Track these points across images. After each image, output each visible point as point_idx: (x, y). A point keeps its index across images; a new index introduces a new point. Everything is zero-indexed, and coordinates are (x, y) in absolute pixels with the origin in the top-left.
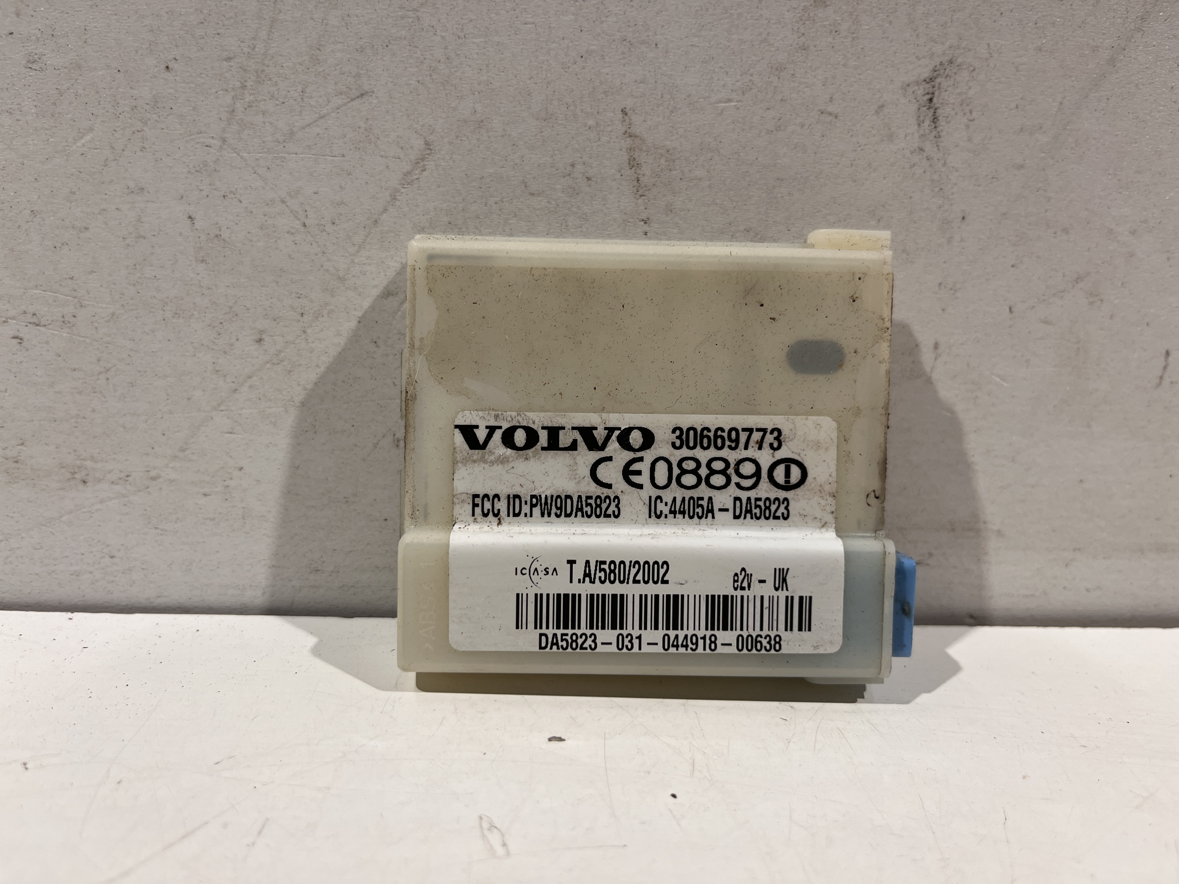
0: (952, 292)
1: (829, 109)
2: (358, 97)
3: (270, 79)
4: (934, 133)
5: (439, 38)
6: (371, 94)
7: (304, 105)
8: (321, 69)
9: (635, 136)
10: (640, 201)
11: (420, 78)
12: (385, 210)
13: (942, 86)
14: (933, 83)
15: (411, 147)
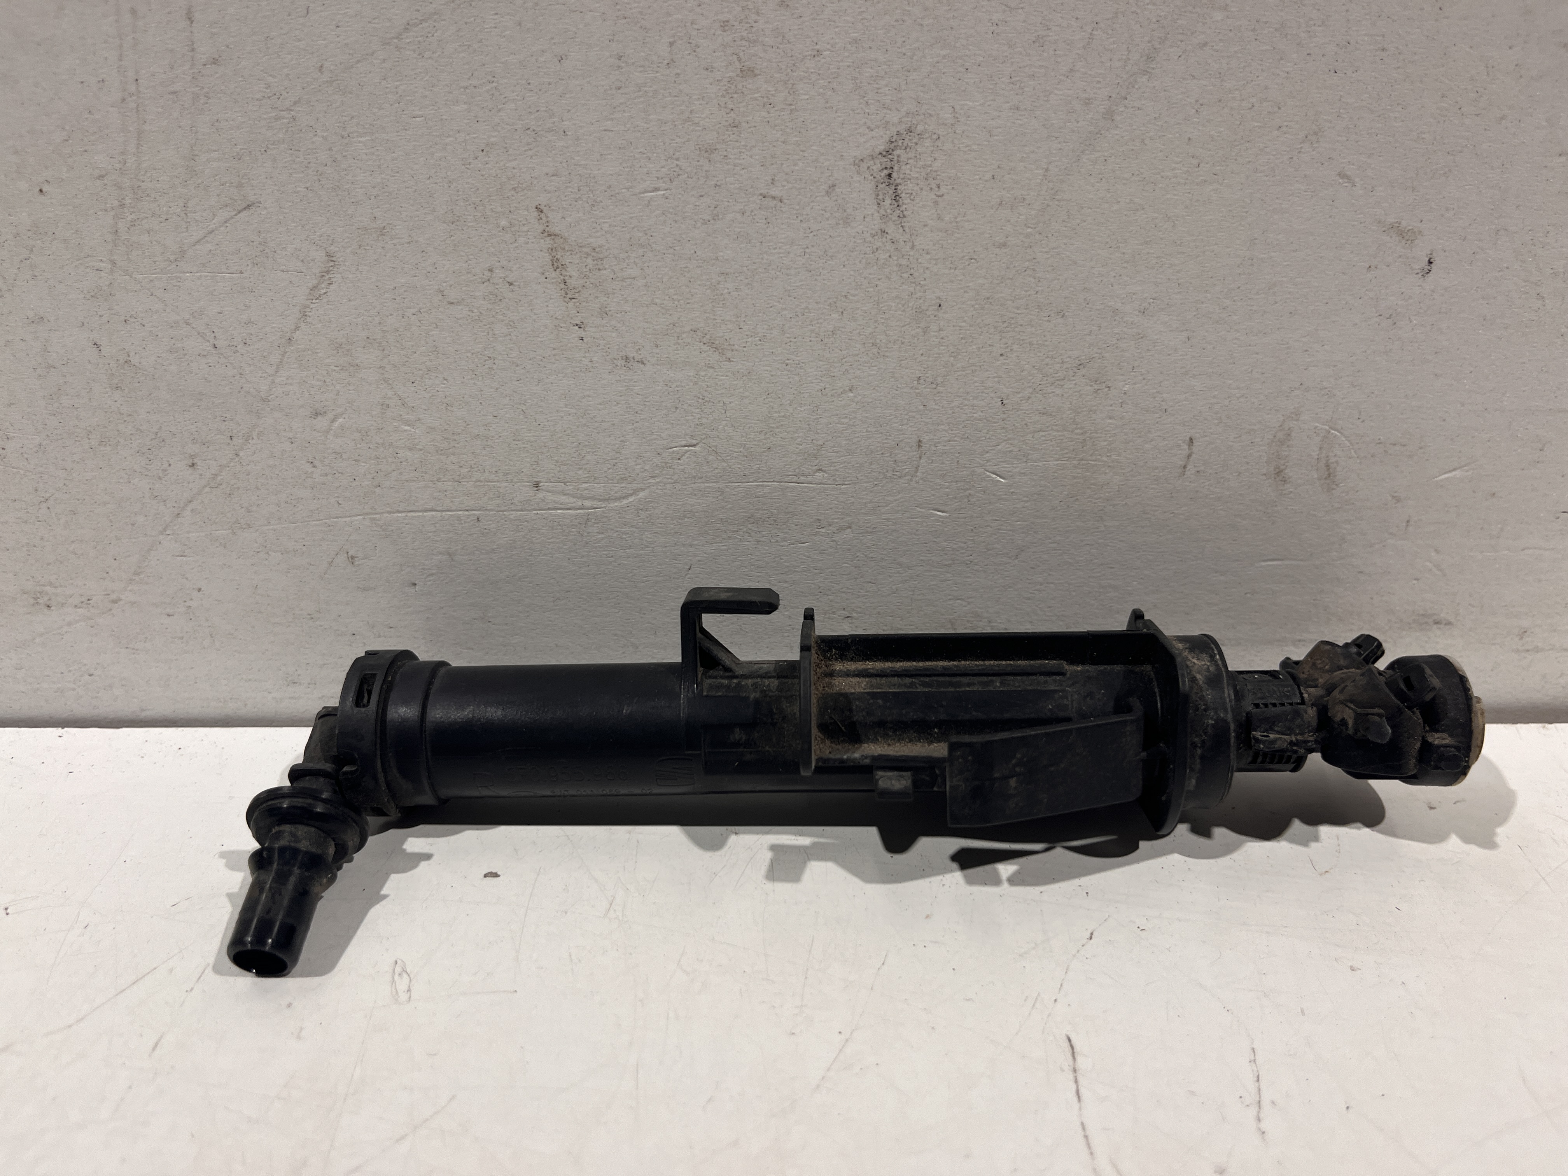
0: (934, 386)
1: (772, 193)
2: (245, 209)
3: (148, 195)
4: (897, 212)
5: (321, 139)
6: (258, 204)
7: (188, 220)
8: (200, 181)
9: (555, 235)
10: (571, 305)
11: (308, 185)
12: (297, 328)
13: (902, 159)
14: (890, 156)
15: (313, 260)
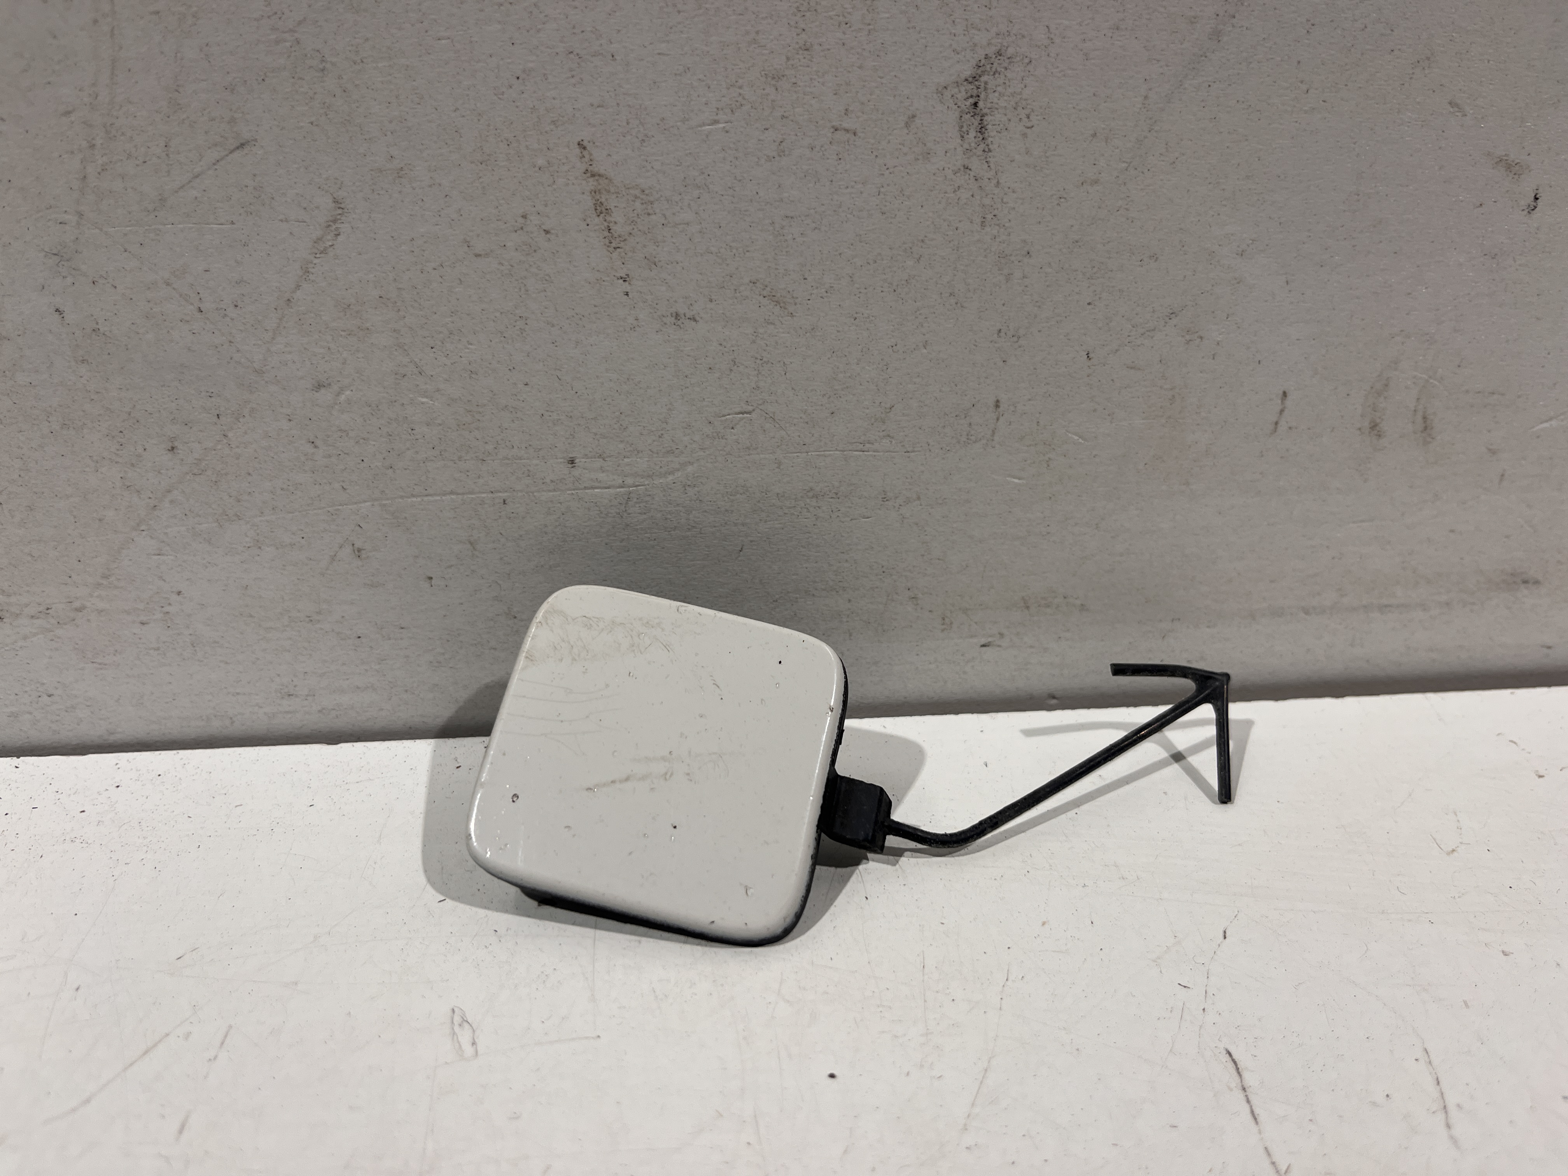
0: (1015, 339)
1: (845, 125)
2: (238, 148)
3: (123, 134)
4: (982, 146)
6: (254, 143)
7: (170, 163)
8: (185, 116)
9: (599, 175)
10: (615, 255)
11: (313, 119)
12: (298, 287)
13: (989, 86)
14: (976, 83)
15: (317, 207)
